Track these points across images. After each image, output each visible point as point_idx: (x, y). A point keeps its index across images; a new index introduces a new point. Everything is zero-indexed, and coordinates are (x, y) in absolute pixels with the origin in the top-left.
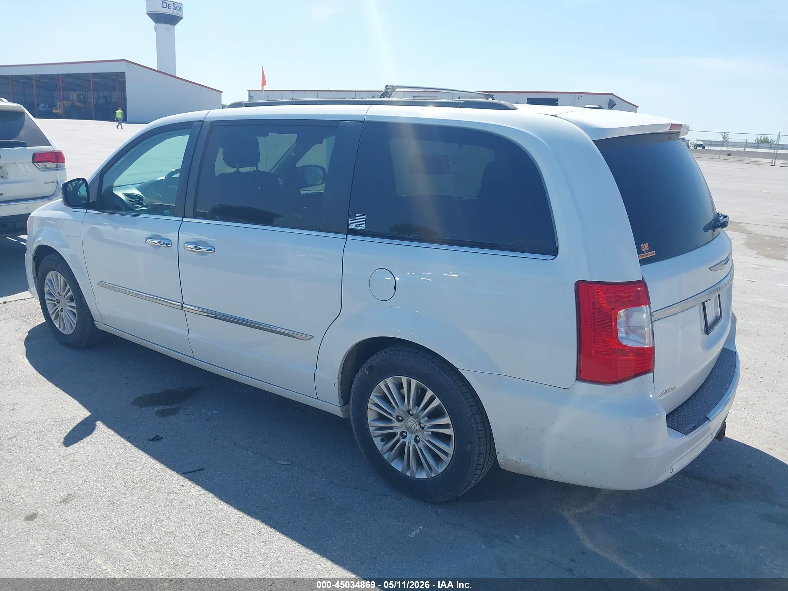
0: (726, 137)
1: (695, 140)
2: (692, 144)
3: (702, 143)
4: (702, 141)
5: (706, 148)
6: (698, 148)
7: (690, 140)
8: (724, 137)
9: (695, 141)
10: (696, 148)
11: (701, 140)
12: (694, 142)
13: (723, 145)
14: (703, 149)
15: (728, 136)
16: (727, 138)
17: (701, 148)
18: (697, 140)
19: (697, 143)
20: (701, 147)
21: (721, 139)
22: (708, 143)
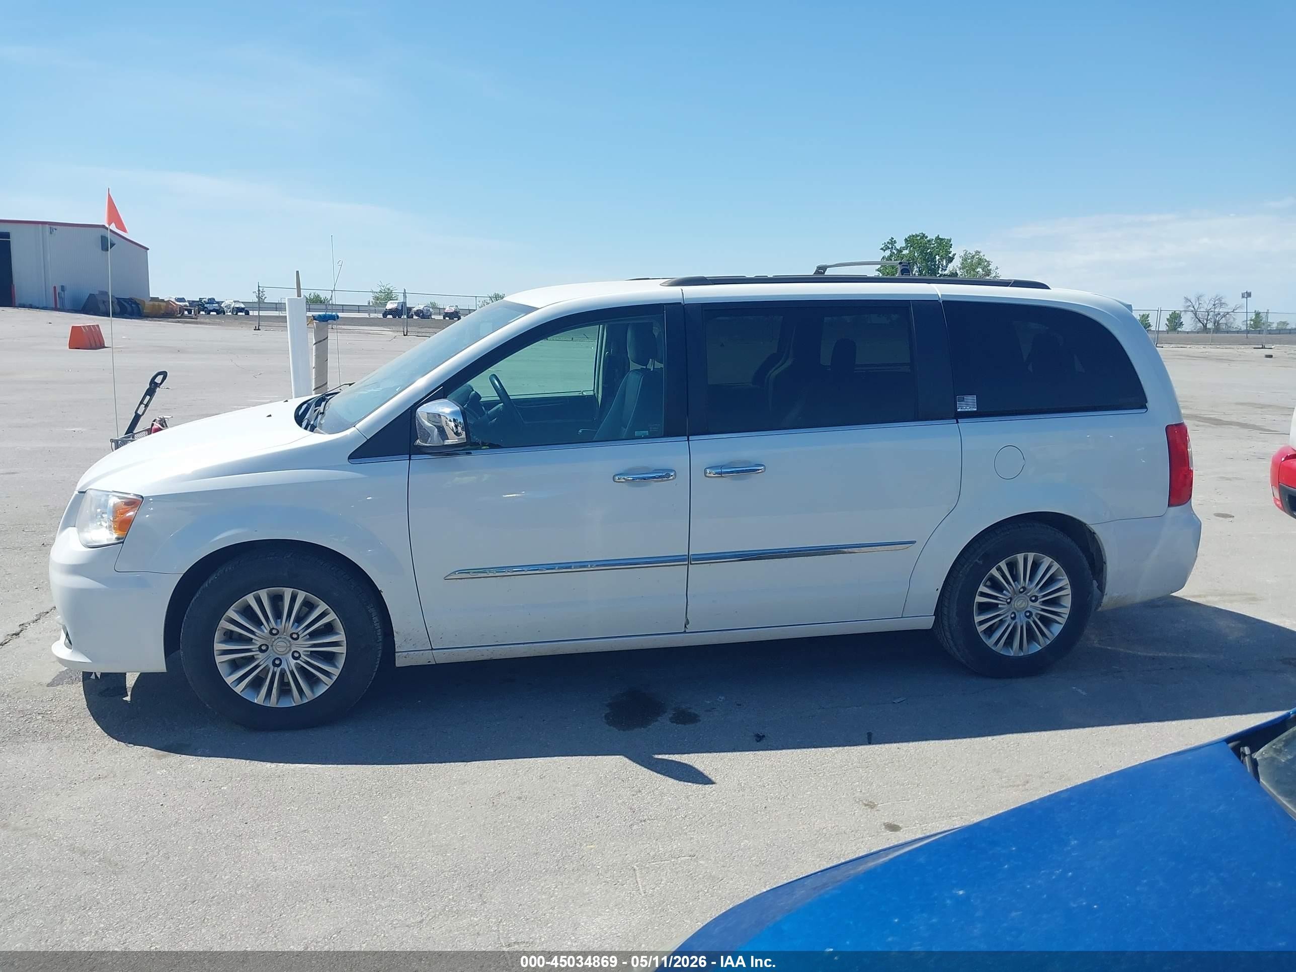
0: (262, 296)
1: (232, 301)
2: (229, 309)
3: (242, 306)
4: (242, 303)
5: (251, 313)
6: (239, 314)
7: (223, 302)
8: (259, 297)
9: (232, 303)
10: (237, 314)
11: (240, 301)
12: (230, 305)
13: (259, 308)
14: (246, 314)
15: (264, 295)
16: (263, 298)
17: (244, 314)
18: (235, 302)
19: (235, 306)
20: (242, 312)
21: (256, 300)
22: (251, 305)
